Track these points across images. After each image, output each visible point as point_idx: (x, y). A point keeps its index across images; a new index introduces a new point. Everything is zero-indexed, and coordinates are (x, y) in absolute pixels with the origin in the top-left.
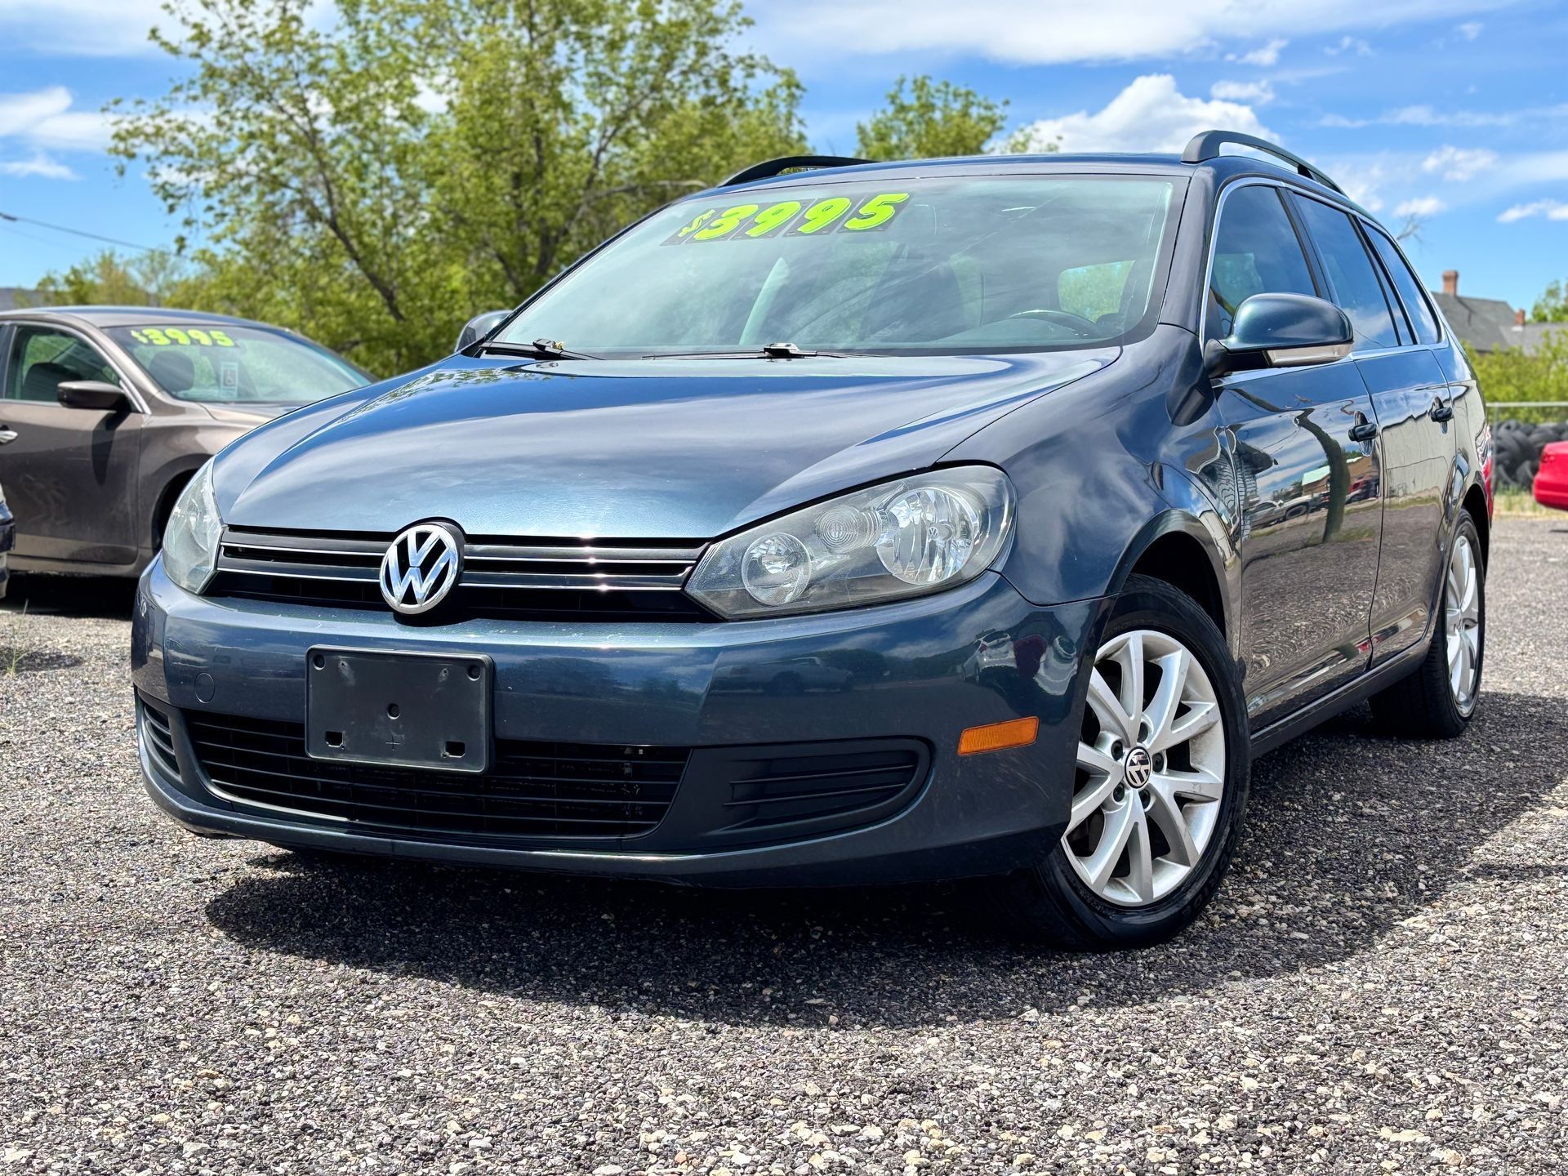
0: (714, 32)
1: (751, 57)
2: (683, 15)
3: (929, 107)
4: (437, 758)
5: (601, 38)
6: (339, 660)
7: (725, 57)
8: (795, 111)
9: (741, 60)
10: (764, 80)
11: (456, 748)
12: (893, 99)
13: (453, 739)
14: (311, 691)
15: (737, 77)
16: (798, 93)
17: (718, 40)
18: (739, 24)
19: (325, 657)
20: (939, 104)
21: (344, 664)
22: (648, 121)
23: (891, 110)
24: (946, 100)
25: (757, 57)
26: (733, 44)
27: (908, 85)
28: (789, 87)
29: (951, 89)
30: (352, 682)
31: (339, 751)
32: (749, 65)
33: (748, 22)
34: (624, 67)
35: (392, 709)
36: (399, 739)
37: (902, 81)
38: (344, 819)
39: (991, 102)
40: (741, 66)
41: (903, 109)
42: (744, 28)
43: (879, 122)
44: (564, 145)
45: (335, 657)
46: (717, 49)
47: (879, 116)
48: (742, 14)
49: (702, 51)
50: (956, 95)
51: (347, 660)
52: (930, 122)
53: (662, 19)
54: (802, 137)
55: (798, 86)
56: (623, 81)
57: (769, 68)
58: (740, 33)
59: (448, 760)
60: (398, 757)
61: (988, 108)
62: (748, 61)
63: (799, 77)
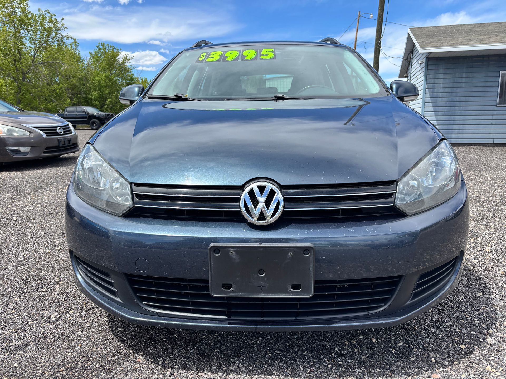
0: (59, 30)
1: (68, 36)
2: (51, 26)
3: (105, 49)
4: (286, 292)
5: (32, 30)
6: (230, 251)
7: (62, 35)
8: (77, 48)
9: (66, 36)
10: (71, 41)
11: (296, 287)
12: (98, 47)
13: (295, 283)
14: (212, 266)
15: (65, 40)
16: (77, 44)
17: (60, 32)
18: (64, 28)
19: (221, 250)
20: (107, 49)
21: (232, 253)
22: (45, 48)
23: (98, 49)
24: (108, 48)
25: (69, 36)
26: (64, 33)
27: (100, 44)
28: (75, 43)
29: (109, 46)
30: (237, 260)
31: (230, 292)
32: (68, 37)
33: (66, 28)
34: (38, 37)
35: (261, 272)
36: (265, 285)
37: (99, 43)
38: (225, 317)
39: (118, 49)
40: (65, 37)
41: (100, 49)
42: (65, 29)
43: (96, 51)
44: (25, 53)
45: (227, 249)
46: (60, 33)
47: (95, 50)
48: (65, 26)
49: (56, 34)
50: (110, 47)
51: (234, 251)
52: (106, 52)
53: (46, 26)
54: (79, 54)
55: (77, 43)
56: (38, 39)
57: (72, 38)
58: (65, 30)
59: (293, 292)
60: (264, 293)
61: (118, 50)
62: (67, 36)
63: (77, 41)
